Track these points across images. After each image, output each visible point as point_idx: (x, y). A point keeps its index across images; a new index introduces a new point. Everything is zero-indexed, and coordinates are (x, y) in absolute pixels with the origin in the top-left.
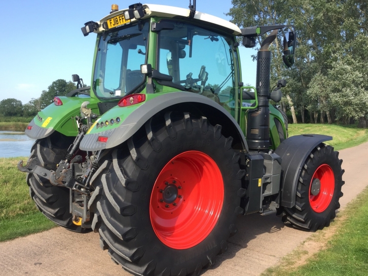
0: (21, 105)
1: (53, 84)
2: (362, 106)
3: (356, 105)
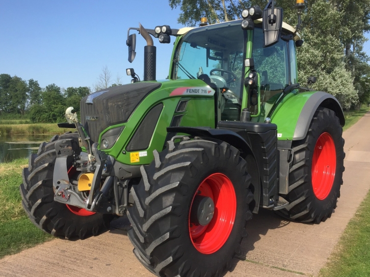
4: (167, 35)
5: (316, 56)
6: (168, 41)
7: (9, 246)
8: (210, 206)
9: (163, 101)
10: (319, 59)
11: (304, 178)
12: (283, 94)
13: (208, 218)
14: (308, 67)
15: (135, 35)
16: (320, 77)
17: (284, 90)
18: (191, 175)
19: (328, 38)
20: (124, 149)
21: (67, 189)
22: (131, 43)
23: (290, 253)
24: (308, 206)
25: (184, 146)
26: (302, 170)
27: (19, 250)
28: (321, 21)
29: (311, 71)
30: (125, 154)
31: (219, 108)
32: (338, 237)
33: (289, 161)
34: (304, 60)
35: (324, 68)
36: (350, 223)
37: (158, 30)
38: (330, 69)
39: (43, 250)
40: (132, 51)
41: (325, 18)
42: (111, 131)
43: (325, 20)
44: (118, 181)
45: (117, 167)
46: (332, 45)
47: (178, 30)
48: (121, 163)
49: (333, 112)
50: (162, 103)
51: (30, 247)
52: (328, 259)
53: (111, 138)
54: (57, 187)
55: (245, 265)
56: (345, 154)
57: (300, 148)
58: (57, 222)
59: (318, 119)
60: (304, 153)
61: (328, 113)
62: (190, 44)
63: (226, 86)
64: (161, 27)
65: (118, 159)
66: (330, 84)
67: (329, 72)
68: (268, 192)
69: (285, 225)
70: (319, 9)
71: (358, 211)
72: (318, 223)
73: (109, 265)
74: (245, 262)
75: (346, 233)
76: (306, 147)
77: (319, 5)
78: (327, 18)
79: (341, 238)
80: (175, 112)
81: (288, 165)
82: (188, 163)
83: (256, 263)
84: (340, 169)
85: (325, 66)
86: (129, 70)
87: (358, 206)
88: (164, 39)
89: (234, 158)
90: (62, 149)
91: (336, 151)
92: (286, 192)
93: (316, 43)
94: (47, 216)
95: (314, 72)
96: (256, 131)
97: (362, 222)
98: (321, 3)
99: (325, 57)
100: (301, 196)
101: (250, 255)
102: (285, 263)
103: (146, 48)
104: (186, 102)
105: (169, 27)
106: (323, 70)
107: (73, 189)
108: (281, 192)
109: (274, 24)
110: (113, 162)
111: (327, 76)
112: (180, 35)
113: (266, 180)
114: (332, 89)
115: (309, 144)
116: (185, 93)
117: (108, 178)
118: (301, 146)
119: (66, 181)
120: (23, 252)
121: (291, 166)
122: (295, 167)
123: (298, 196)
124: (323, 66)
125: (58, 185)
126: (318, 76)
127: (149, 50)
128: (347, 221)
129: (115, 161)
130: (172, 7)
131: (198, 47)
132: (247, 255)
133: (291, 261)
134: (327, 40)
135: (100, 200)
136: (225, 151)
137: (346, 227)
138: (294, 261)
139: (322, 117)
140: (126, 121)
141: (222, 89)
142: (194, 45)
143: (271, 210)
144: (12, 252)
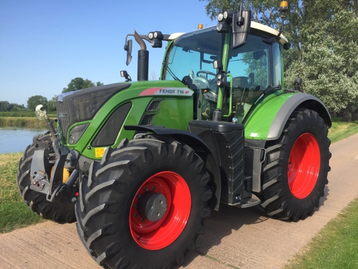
0: (46, 101)
1: (72, 82)
2: (343, 96)
3: (336, 93)
4: (159, 40)
5: (338, 61)
6: (160, 46)
7: (5, 225)
8: (162, 202)
9: (131, 101)
10: (341, 63)
11: (277, 177)
12: (263, 95)
13: (159, 215)
14: (330, 71)
15: (131, 41)
16: (341, 80)
17: (264, 91)
18: (130, 173)
19: (350, 44)
20: (89, 145)
21: (42, 179)
22: (127, 48)
23: (253, 251)
24: (283, 204)
25: (132, 145)
26: (276, 170)
27: (12, 229)
28: (343, 29)
29: (333, 74)
30: (90, 149)
31: (200, 107)
32: (310, 237)
33: (261, 160)
34: (326, 65)
35: (346, 72)
36: (329, 223)
37: (151, 36)
38: (352, 73)
39: (31, 231)
40: (129, 55)
41: (347, 26)
42: (76, 127)
43: (347, 28)
44: (83, 174)
45: (81, 161)
46: (354, 51)
47: (169, 36)
48: (86, 157)
49: (315, 113)
50: (130, 102)
51: (23, 227)
52: (289, 260)
53: (77, 134)
54: (34, 177)
55: (202, 261)
56: (331, 155)
57: (275, 148)
58: (44, 207)
59: (296, 120)
60: (278, 153)
61: (309, 114)
62: (181, 48)
63: (209, 87)
64: (153, 33)
65: (83, 154)
66: (352, 86)
67: (350, 75)
68: (234, 190)
69: (263, 221)
70: (342, 18)
71: (343, 211)
72: (296, 221)
73: (77, 250)
74: (204, 258)
75: (321, 233)
76: (281, 147)
77: (342, 14)
78: (349, 26)
79: (313, 239)
80: (145, 111)
81: (260, 164)
82: (127, 162)
83: (215, 259)
84: (325, 169)
85: (347, 70)
86: (122, 72)
87: (346, 205)
88: (155, 44)
89: (187, 156)
90: (39, 143)
91: (320, 151)
92: (258, 190)
93: (339, 49)
94: (33, 201)
95: (336, 75)
96: (220, 130)
97: (342, 222)
98: (344, 13)
99: (347, 62)
100: (275, 195)
101: (213, 251)
102: (243, 262)
103: (139, 52)
104: (159, 101)
105: (160, 32)
106: (344, 74)
107: (47, 179)
108: (254, 190)
109: (243, 26)
110: (77, 156)
111: (348, 80)
112: (171, 40)
113: (232, 179)
114: (353, 92)
115: (284, 145)
116: (158, 93)
117: (75, 171)
118: (275, 146)
119: (42, 172)
120: (15, 231)
121: (263, 165)
122: (269, 166)
123: (272, 195)
124: (345, 70)
125: (35, 175)
126: (340, 79)
127: (142, 54)
128: (328, 220)
129: (80, 155)
130: (212, 19)
131: (191, 51)
132: (209, 250)
133: (251, 260)
134: (349, 47)
135: (61, 192)
136: (175, 151)
137: (323, 227)
138: (253, 261)
139: (302, 117)
140: (91, 118)
141: (203, 90)
142: (186, 49)
143: (239, 207)
144: (5, 230)
